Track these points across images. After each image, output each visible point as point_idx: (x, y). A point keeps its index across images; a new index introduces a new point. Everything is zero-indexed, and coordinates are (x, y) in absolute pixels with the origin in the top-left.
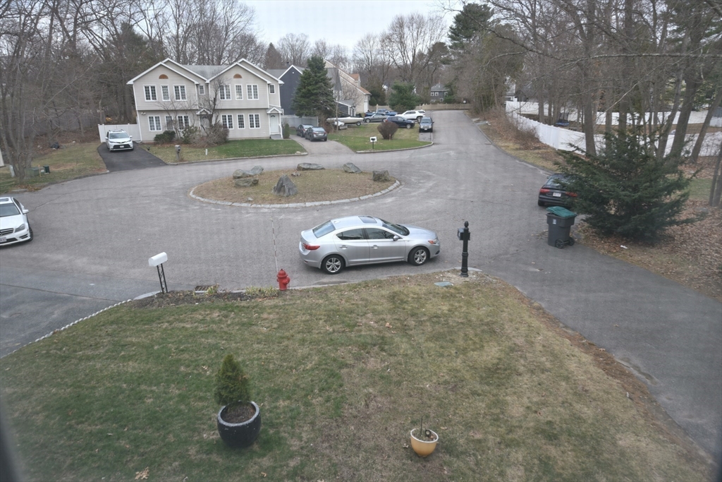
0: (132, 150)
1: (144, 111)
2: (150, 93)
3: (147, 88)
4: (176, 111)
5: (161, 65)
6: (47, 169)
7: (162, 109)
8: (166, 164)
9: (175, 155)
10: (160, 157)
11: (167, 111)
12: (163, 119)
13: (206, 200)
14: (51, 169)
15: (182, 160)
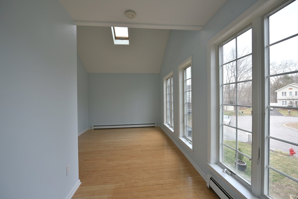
0: (272, 110)
1: (280, 99)
2: (284, 94)
3: (283, 93)
4: (294, 99)
5: (290, 85)
6: (242, 112)
7: (287, 99)
8: (283, 116)
9: (288, 113)
10: (281, 113)
11: (289, 99)
12: (288, 102)
13: (288, 127)
14: (243, 112)
15: (291, 115)
